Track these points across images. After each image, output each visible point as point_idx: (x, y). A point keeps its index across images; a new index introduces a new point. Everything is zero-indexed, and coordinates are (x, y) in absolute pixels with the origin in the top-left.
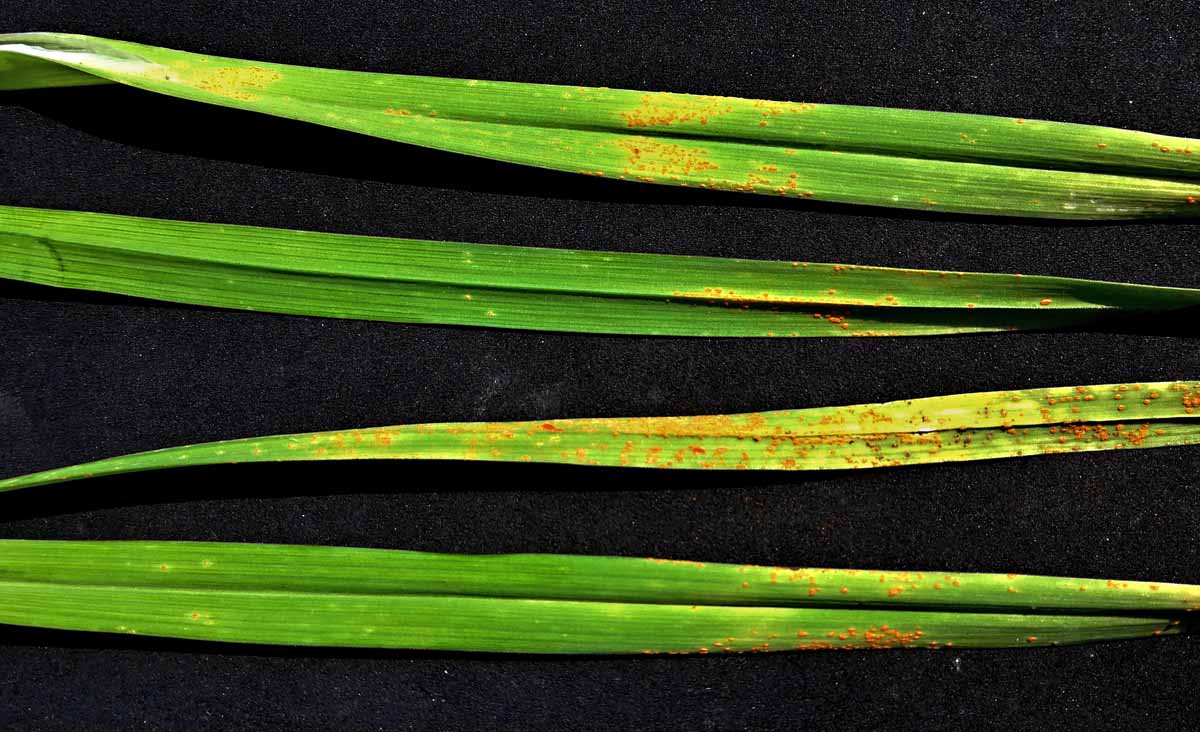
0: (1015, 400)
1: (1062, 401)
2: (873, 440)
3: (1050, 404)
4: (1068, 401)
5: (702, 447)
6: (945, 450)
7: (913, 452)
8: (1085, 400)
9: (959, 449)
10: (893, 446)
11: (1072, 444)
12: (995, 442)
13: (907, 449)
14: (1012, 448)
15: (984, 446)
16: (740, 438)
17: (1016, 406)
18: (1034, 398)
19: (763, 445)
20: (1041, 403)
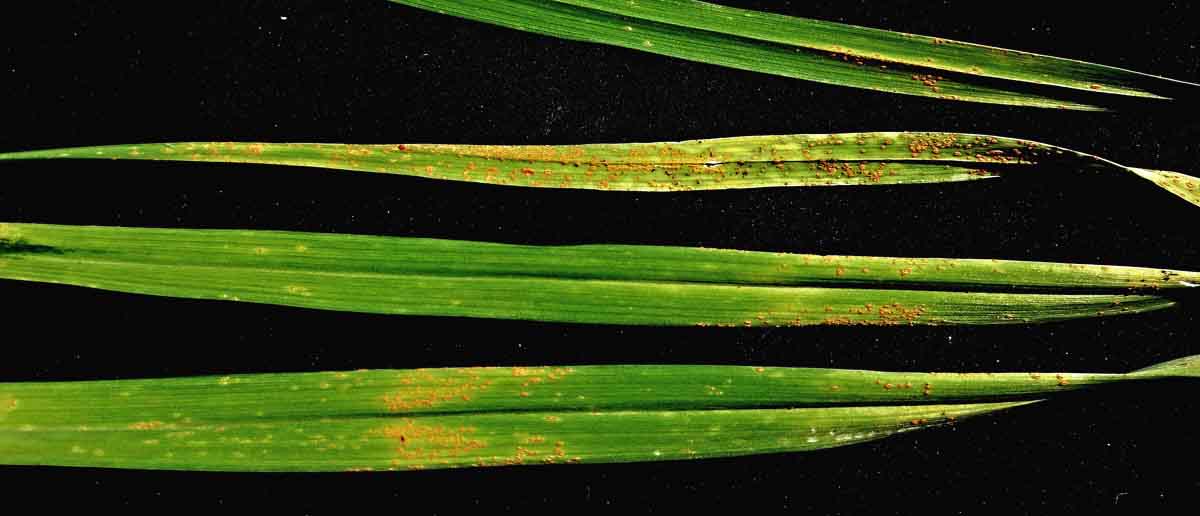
0: (782, 143)
1: (818, 145)
2: (672, 169)
3: (810, 146)
4: (823, 145)
5: (532, 170)
6: (727, 180)
7: (703, 181)
8: (836, 144)
9: (739, 179)
10: (687, 175)
11: (827, 179)
12: (767, 175)
13: (698, 177)
14: (779, 180)
15: (758, 178)
16: (563, 164)
17: (782, 147)
18: (798, 142)
19: (581, 171)
20: (803, 145)
